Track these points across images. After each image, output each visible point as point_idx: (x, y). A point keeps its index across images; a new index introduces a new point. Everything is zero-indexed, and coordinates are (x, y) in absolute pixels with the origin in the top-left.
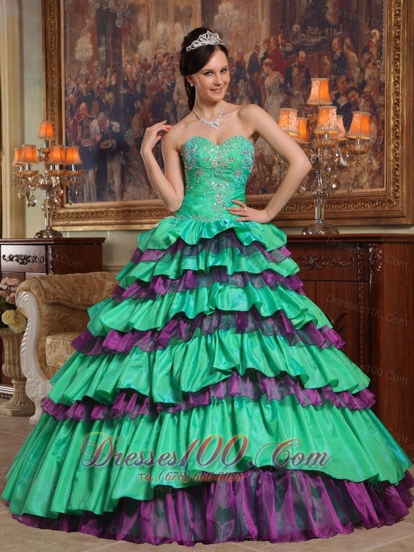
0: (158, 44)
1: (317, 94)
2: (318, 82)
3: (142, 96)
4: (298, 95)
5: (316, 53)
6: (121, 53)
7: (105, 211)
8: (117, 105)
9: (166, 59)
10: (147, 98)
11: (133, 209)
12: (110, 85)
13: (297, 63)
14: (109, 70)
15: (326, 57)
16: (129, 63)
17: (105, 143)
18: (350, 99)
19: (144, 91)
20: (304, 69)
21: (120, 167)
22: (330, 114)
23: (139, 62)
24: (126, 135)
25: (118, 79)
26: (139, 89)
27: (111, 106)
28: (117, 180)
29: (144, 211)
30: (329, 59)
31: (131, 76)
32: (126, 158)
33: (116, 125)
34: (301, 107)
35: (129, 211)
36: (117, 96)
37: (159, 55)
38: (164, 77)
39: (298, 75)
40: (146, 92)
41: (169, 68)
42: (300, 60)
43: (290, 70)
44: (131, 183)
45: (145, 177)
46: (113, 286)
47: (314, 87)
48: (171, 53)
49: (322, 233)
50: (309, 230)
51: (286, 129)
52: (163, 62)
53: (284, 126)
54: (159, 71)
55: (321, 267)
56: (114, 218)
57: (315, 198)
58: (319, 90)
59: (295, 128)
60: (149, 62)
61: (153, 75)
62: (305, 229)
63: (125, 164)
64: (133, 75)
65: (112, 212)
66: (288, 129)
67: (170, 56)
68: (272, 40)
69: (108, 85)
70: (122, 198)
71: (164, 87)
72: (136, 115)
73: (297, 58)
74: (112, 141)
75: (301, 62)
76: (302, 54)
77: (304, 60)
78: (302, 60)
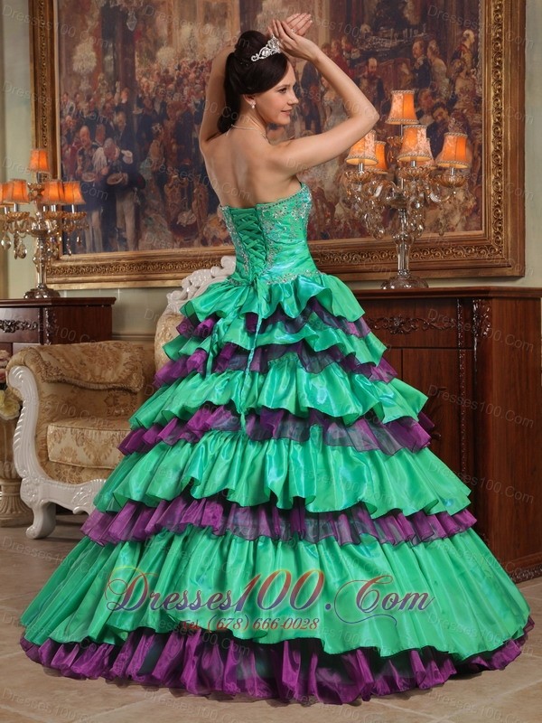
0: (183, 50)
1: (400, 111)
2: (401, 95)
3: (162, 118)
5: (392, 61)
6: (134, 62)
7: (114, 264)
8: (129, 128)
9: (194, 69)
10: (169, 119)
11: (152, 261)
12: (120, 104)
13: (366, 74)
16: (144, 75)
17: (113, 177)
18: (437, 118)
19: (165, 110)
20: (376, 81)
21: (133, 208)
22: (419, 135)
23: (158, 74)
24: (141, 167)
25: (130, 96)
26: (157, 108)
27: (122, 130)
28: (130, 223)
29: (166, 263)
30: (408, 68)
31: (147, 91)
32: (142, 196)
33: (128, 154)
35: (146, 263)
36: (129, 117)
37: (184, 65)
38: (191, 94)
39: (368, 88)
40: (168, 112)
41: (198, 81)
42: (370, 70)
43: (358, 82)
44: (149, 228)
45: (167, 220)
46: (131, 358)
47: (395, 101)
48: (200, 62)
49: (408, 287)
50: (391, 283)
51: (361, 155)
52: (189, 73)
53: (359, 151)
54: (184, 86)
55: (409, 330)
56: (126, 273)
57: (397, 243)
58: (402, 106)
59: (373, 154)
60: (171, 73)
61: (176, 90)
62: (386, 283)
63: (140, 204)
64: (151, 91)
65: (124, 265)
66: (364, 155)
67: (199, 66)
68: (333, 44)
69: (116, 104)
70: (136, 247)
71: (191, 105)
72: (154, 141)
73: (366, 67)
74: (123, 175)
75: (372, 72)
76: (373, 62)
77: (375, 69)
78: (373, 70)
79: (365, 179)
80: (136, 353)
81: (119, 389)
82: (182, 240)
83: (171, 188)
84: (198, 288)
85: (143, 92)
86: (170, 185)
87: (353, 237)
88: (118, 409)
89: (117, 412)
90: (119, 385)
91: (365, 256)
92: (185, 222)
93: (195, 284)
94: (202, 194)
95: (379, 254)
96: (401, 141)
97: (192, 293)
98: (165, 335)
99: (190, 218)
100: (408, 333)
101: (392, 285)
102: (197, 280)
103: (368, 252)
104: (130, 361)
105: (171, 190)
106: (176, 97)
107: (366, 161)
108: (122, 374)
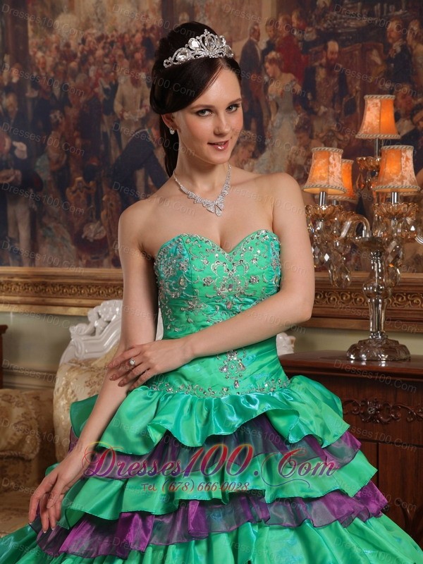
0: (88, 20)
1: (376, 123)
2: (377, 101)
3: (63, 103)
5: (359, 46)
6: (26, 31)
7: (5, 282)
8: (21, 114)
9: (102, 44)
10: (71, 106)
11: (52, 281)
12: (10, 83)
13: (324, 61)
14: (7, 58)
15: (375, 52)
16: (40, 48)
17: (4, 173)
18: (418, 123)
19: (66, 94)
21: (28, 214)
22: (403, 160)
23: (57, 48)
24: (38, 164)
26: (57, 91)
27: (12, 116)
28: (24, 233)
29: (69, 286)
30: (381, 56)
31: (44, 68)
33: (21, 147)
34: (330, 134)
35: (45, 284)
36: (21, 100)
37: (89, 38)
38: (98, 75)
39: (326, 80)
40: (70, 97)
41: (107, 60)
42: (330, 56)
43: (313, 71)
44: (47, 240)
45: (70, 232)
46: (24, 415)
47: (369, 110)
48: (110, 36)
49: (384, 357)
50: (361, 351)
51: (324, 183)
52: (96, 49)
53: (322, 178)
54: (90, 65)
55: (388, 420)
56: (20, 294)
57: (369, 297)
58: (378, 116)
59: (339, 181)
60: (73, 48)
61: (80, 70)
62: (354, 350)
63: (36, 209)
64: (48, 69)
65: (17, 284)
66: (328, 183)
67: (109, 40)
68: (280, 21)
69: (6, 83)
70: (33, 262)
71: (98, 90)
72: (53, 132)
73: (324, 52)
74: (14, 173)
75: (332, 59)
76: (333, 46)
77: (336, 56)
78: (333, 56)
80: (31, 407)
81: (8, 457)
82: (89, 258)
83: (74, 192)
84: (109, 322)
85: (38, 70)
86: (73, 188)
89: (5, 485)
90: (8, 454)
91: (320, 296)
92: (92, 235)
93: (105, 317)
94: (113, 203)
95: (338, 295)
96: (377, 164)
97: (101, 328)
98: (67, 391)
99: (99, 231)
100: (386, 423)
101: (363, 353)
102: (107, 313)
103: (325, 292)
104: (22, 419)
105: (75, 195)
106: (80, 79)
107: (330, 191)
108: (12, 438)
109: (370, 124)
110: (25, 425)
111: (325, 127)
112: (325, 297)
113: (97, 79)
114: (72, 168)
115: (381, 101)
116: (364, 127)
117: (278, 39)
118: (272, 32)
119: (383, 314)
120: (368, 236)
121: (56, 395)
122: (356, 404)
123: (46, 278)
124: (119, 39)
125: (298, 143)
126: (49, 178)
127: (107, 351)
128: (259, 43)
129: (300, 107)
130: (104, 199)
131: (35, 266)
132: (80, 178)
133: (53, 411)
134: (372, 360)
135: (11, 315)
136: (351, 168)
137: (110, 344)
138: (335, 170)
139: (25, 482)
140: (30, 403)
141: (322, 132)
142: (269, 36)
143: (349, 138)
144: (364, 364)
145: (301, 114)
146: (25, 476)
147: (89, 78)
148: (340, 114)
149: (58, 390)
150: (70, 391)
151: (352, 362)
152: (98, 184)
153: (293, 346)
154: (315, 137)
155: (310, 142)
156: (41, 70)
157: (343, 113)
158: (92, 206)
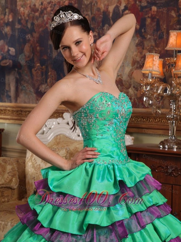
1: (174, 43)
2: (175, 33)
3: (32, 31)
4: (150, 38)
7: (4, 109)
8: (13, 36)
9: (50, 5)
10: (35, 32)
11: (25, 110)
12: (8, 21)
13: (150, 15)
14: (7, 10)
16: (22, 6)
17: (4, 61)
19: (33, 27)
20: (156, 20)
21: (15, 80)
23: (30, 7)
24: (20, 58)
25: (14, 17)
26: (29, 26)
27: (9, 36)
31: (24, 15)
32: (20, 74)
33: (12, 50)
34: (152, 47)
36: (13, 29)
37: (45, 3)
39: (151, 24)
40: (35, 28)
41: (52, 12)
42: (152, 13)
43: (145, 20)
44: (23, 91)
45: (33, 88)
46: (12, 169)
47: (172, 37)
48: (54, 2)
49: (175, 147)
50: (165, 144)
51: (151, 69)
52: (47, 8)
53: (150, 67)
54: (45, 14)
55: (177, 175)
56: (10, 115)
57: (169, 120)
58: (176, 40)
59: (158, 68)
60: (37, 7)
61: (40, 17)
62: (162, 143)
63: (18, 78)
64: (25, 16)
65: (9, 110)
66: (153, 69)
67: (53, 4)
69: (6, 21)
70: (16, 101)
71: (48, 26)
72: (27, 44)
73: (150, 11)
74: (9, 61)
75: (153, 14)
76: (154, 8)
77: (155, 13)
78: (154, 13)
79: (153, 83)
80: (15, 165)
81: (5, 187)
83: (36, 70)
84: (50, 128)
85: (21, 16)
86: (35, 69)
87: (139, 108)
88: (4, 198)
89: (3, 200)
90: (4, 186)
91: (146, 119)
92: (43, 90)
93: (48, 126)
94: (53, 76)
95: (154, 119)
96: (175, 61)
97: (47, 131)
98: (32, 159)
99: (46, 88)
100: (177, 177)
101: (166, 145)
102: (50, 124)
103: (148, 117)
104: (11, 171)
105: (36, 72)
106: (40, 21)
107: (153, 72)
108: (7, 179)
109: (172, 43)
110: (13, 173)
111: (150, 44)
112: (147, 120)
113: (47, 21)
114: (35, 59)
115: (177, 33)
116: (169, 45)
117: (129, 5)
118: (127, 2)
119: (175, 128)
120: (169, 93)
121: (27, 160)
122: (163, 168)
123: (22, 108)
124: (58, 3)
125: (137, 51)
126: (25, 64)
127: (49, 141)
128: (121, 7)
129: (139, 35)
130: (49, 74)
131: (17, 103)
132: (38, 65)
133: (25, 167)
134: (170, 148)
135: (6, 124)
136: (162, 63)
137: (51, 138)
138: (156, 63)
139: (12, 199)
140: (15, 163)
141: (148, 46)
142: (126, 3)
143: (160, 49)
144: (166, 150)
145: (139, 38)
146: (12, 196)
147: (44, 20)
148: (156, 39)
149: (28, 158)
150: (33, 159)
151: (161, 149)
152: (47, 67)
153: (133, 141)
154: (145, 49)
155: (143, 51)
156: (22, 16)
157: (158, 39)
158: (44, 77)
